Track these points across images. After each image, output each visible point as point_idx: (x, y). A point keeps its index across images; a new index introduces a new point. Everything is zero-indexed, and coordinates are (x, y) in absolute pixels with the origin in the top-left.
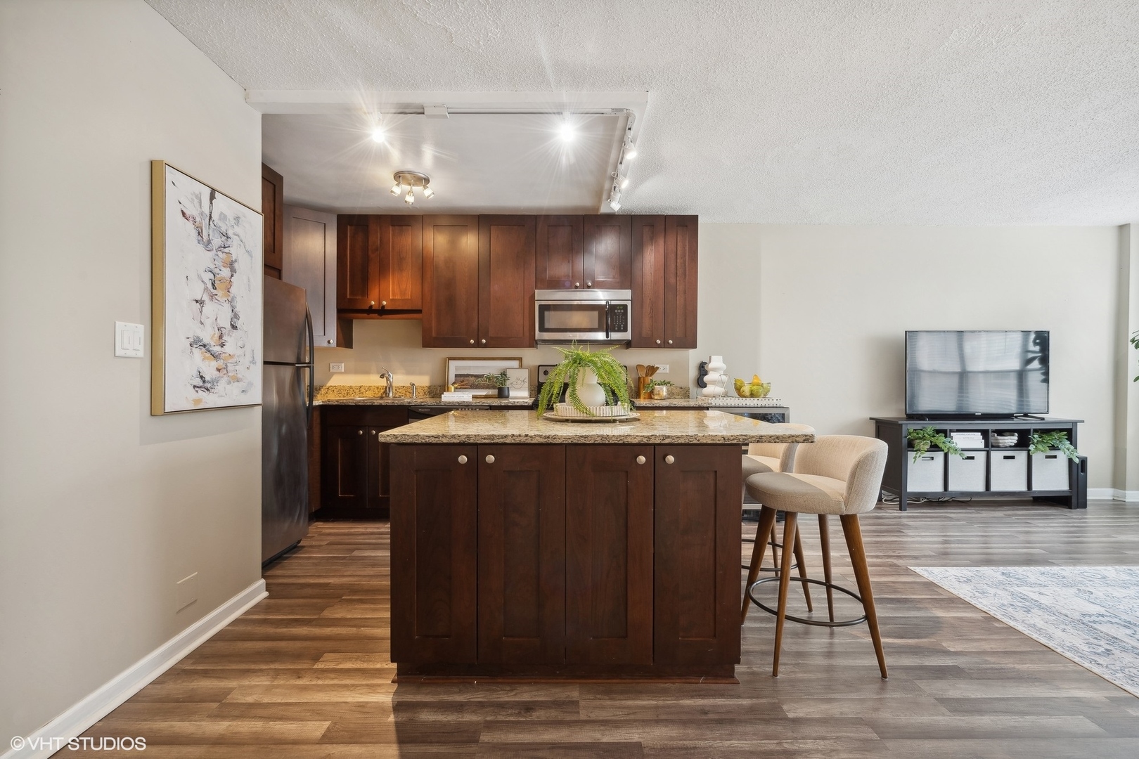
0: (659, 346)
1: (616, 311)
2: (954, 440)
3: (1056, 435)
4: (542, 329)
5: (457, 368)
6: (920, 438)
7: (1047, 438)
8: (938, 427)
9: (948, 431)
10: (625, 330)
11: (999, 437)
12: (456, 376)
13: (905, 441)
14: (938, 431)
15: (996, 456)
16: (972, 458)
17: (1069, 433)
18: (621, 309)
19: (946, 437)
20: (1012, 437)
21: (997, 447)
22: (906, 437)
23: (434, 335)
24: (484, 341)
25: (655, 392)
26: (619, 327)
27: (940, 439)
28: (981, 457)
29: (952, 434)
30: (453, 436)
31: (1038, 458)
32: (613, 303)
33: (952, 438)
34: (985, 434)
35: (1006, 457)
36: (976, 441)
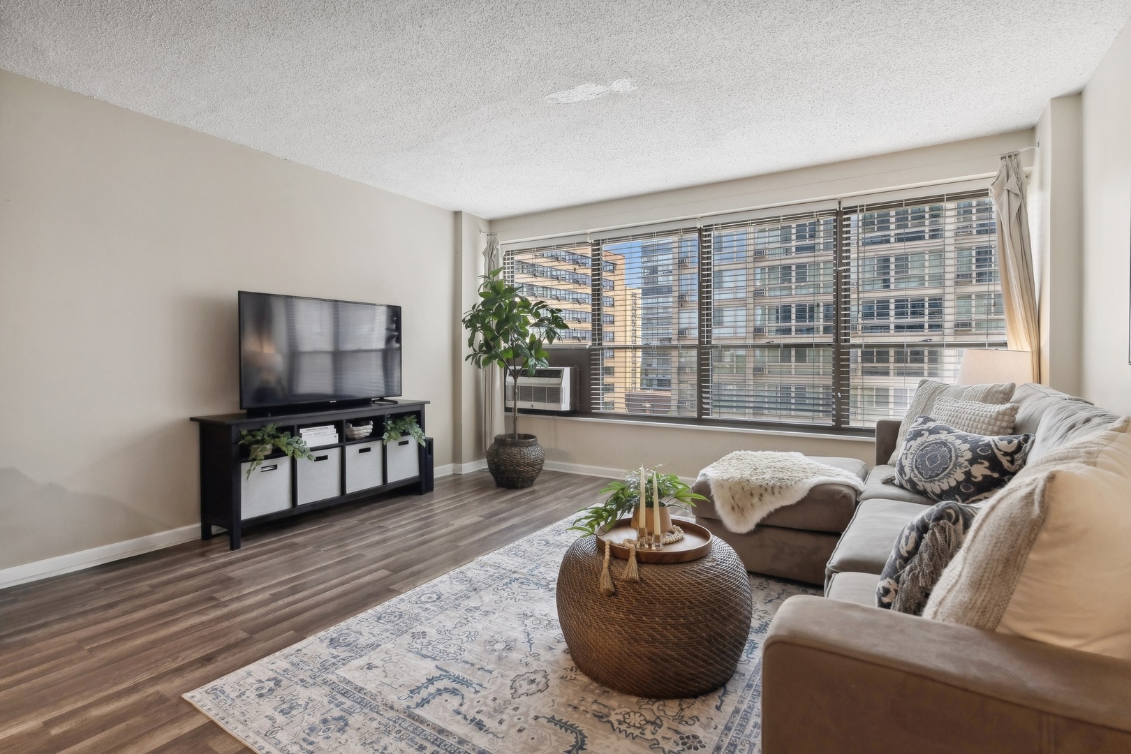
2: (303, 439)
3: (408, 419)
6: (258, 442)
7: (400, 423)
8: (281, 424)
9: (296, 427)
11: (355, 428)
13: (235, 449)
14: (282, 430)
15: (352, 450)
16: (325, 458)
17: (416, 414)
19: (292, 436)
20: (367, 427)
21: (352, 440)
22: (237, 442)
27: (283, 440)
28: (334, 454)
29: (301, 431)
31: (392, 446)
33: (300, 436)
34: (339, 426)
35: (362, 451)
36: (328, 435)
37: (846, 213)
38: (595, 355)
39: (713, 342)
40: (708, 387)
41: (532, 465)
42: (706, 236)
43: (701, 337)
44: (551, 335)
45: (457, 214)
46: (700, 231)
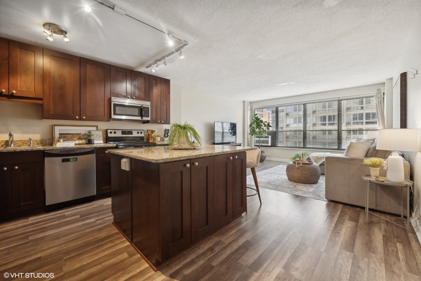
0: (158, 123)
1: (145, 109)
4: (115, 114)
5: (60, 130)
10: (148, 117)
12: (60, 134)
18: (147, 109)
23: (52, 113)
24: (84, 117)
25: (156, 139)
26: (146, 115)
30: (184, 157)
32: (144, 106)
37: (340, 101)
38: (277, 133)
39: (307, 130)
40: (306, 140)
41: (264, 157)
42: (305, 106)
43: (304, 128)
44: (268, 129)
45: (244, 102)
46: (304, 104)
